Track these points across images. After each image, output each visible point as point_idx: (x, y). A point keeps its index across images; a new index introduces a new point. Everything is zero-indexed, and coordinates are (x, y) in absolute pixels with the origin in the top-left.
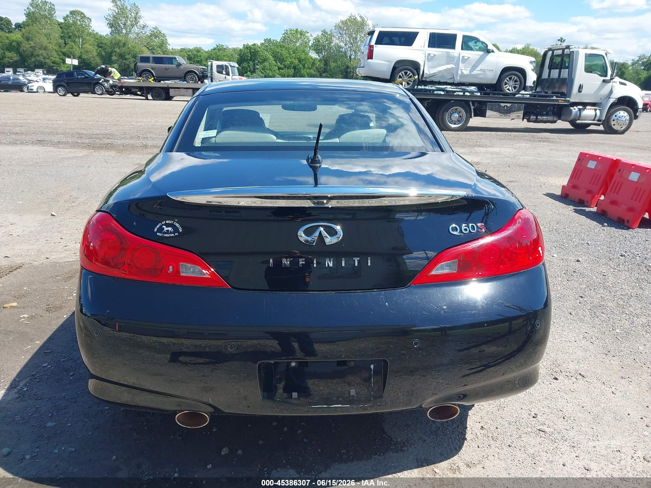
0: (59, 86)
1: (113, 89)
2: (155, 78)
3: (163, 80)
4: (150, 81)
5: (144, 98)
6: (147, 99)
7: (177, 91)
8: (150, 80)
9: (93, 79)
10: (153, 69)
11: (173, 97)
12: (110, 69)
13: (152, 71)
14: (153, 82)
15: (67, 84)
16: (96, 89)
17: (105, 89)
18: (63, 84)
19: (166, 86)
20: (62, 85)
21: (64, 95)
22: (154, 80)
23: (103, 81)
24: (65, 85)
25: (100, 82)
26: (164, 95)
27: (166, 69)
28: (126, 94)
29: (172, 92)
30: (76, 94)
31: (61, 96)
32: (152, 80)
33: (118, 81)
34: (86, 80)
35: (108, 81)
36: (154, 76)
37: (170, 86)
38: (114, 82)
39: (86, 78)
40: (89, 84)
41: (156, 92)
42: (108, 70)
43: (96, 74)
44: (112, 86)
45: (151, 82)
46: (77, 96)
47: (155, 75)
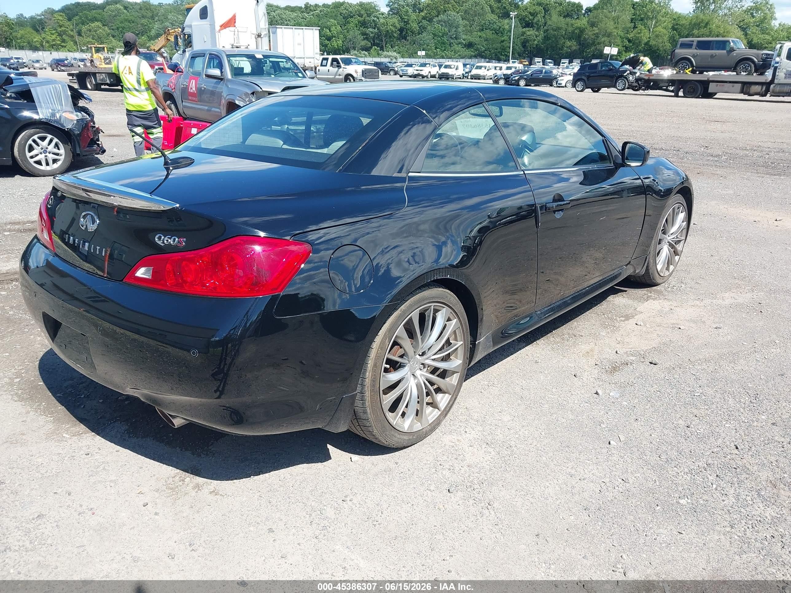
0: (579, 80)
1: (638, 84)
2: (694, 68)
3: (707, 71)
4: (686, 73)
5: (673, 94)
6: (677, 96)
7: (720, 85)
8: (687, 71)
9: (617, 70)
10: (694, 56)
11: (715, 94)
12: (642, 58)
13: (692, 59)
14: (690, 73)
15: (588, 77)
16: (618, 83)
17: (628, 83)
18: (583, 77)
19: (706, 79)
20: (582, 79)
21: (582, 91)
22: (693, 72)
23: (628, 74)
24: (585, 78)
25: (625, 74)
26: (700, 89)
27: (712, 56)
28: (652, 88)
29: (712, 88)
30: (596, 90)
31: (578, 91)
32: (689, 71)
33: (648, 73)
34: (611, 73)
35: (635, 73)
36: (692, 66)
37: (711, 79)
38: (641, 74)
39: (611, 70)
40: (612, 77)
41: (690, 87)
42: (639, 59)
43: (622, 65)
44: (637, 80)
45: (688, 75)
46: (597, 91)
47: (695, 64)
